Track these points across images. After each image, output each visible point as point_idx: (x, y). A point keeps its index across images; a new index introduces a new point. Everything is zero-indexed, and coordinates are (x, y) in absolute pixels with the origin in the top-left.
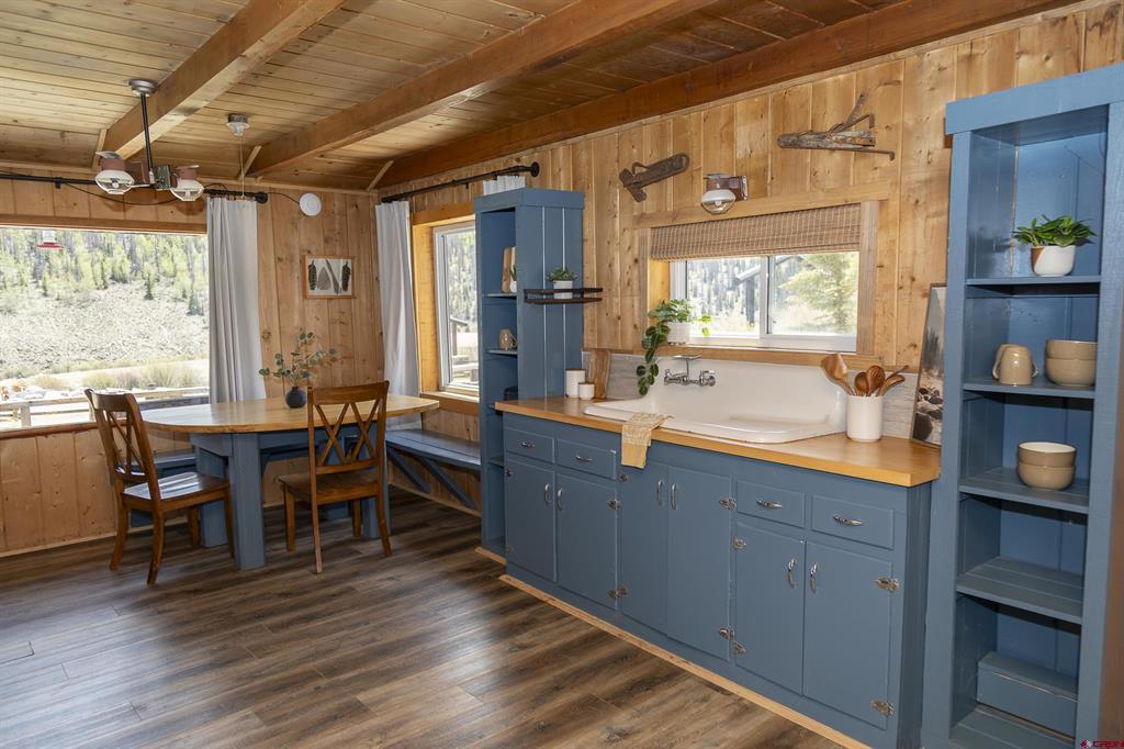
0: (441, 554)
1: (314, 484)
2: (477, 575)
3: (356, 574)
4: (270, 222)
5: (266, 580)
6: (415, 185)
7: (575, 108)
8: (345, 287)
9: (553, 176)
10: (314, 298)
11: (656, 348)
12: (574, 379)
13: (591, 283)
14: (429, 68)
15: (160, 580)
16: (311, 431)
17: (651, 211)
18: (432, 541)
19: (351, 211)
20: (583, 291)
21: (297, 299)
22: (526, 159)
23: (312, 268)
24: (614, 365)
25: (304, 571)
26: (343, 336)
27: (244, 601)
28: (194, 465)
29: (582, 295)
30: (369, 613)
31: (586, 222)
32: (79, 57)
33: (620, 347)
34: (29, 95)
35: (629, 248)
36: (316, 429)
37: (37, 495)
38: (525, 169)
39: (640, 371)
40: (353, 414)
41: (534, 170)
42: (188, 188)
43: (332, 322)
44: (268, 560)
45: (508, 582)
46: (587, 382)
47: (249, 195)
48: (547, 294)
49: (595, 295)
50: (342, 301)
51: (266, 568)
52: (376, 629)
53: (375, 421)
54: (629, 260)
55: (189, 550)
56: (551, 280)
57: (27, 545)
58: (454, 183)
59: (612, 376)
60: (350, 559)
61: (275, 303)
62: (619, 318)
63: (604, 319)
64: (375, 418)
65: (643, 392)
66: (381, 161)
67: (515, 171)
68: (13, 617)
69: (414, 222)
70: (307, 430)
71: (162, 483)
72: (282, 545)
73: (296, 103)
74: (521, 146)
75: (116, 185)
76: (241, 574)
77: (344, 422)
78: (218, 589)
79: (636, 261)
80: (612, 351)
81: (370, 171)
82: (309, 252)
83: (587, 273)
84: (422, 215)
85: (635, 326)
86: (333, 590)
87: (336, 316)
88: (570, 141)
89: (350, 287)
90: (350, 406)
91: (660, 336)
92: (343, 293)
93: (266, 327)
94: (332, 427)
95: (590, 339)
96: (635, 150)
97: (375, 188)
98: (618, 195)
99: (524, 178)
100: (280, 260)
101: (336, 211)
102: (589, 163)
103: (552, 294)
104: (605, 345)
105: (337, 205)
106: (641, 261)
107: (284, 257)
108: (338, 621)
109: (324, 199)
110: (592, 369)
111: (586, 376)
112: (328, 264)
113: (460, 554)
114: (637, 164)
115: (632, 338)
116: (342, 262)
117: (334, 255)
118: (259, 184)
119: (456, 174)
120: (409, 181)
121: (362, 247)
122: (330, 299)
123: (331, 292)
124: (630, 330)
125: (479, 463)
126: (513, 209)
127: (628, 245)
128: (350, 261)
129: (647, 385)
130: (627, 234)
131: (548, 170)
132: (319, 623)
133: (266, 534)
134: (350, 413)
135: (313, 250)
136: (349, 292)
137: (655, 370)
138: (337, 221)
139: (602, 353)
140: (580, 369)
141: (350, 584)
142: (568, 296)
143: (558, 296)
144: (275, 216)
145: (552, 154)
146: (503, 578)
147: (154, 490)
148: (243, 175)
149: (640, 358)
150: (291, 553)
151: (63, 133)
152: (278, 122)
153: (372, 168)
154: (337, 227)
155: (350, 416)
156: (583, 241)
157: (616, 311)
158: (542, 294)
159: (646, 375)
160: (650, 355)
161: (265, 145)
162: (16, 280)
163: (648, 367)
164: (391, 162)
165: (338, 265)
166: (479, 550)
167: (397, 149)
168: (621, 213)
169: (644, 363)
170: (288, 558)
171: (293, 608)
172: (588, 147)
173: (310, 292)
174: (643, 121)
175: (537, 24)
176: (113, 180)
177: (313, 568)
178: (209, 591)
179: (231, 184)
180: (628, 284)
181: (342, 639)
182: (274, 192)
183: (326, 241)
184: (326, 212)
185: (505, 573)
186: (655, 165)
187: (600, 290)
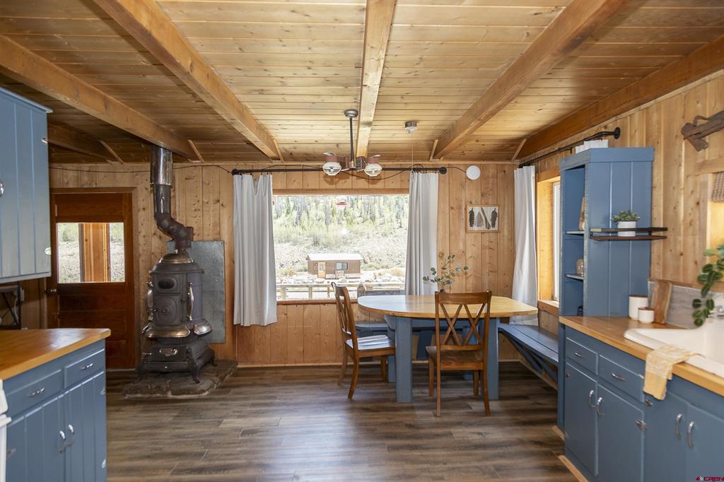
0: (524, 423)
1: (439, 355)
2: (543, 449)
3: (459, 424)
4: (448, 185)
5: (406, 412)
6: (540, 153)
7: (646, 78)
8: (494, 225)
9: (631, 136)
10: (473, 232)
11: (712, 284)
12: (637, 303)
13: (659, 223)
14: (503, 70)
15: (355, 397)
16: (437, 320)
17: (713, 158)
18: (524, 411)
19: (500, 175)
20: (651, 230)
21: (462, 233)
22: (611, 125)
23: (472, 213)
24: (676, 296)
25: (430, 413)
26: (490, 257)
27: (385, 424)
28: (386, 331)
29: (648, 233)
30: (452, 456)
31: (655, 172)
32: (313, 103)
33: (681, 280)
34: (310, 127)
35: (692, 192)
36: (441, 319)
37: (318, 336)
38: (608, 134)
39: (696, 304)
40: (466, 312)
41: (617, 133)
42: (373, 169)
43: (483, 247)
44: (414, 399)
45: (563, 462)
46: (647, 309)
47: (434, 170)
48: (612, 232)
49: (661, 233)
50: (491, 234)
51: (411, 405)
52: (449, 470)
53: (482, 319)
54: (692, 203)
55: (380, 382)
56: (616, 221)
57: (312, 362)
58: (560, 150)
59: (673, 305)
60: (462, 411)
61: (448, 235)
62: (681, 254)
63: (669, 254)
64: (482, 316)
65: (698, 323)
66: (519, 139)
67: (599, 136)
68: (284, 401)
69: (537, 180)
70: (434, 319)
71: (360, 340)
72: (427, 391)
73: (437, 110)
74: (604, 117)
75: (332, 170)
76: (396, 405)
77: (459, 317)
78: (377, 411)
79: (698, 203)
80: (674, 283)
81: (512, 148)
82: (471, 203)
83: (655, 215)
84: (543, 174)
85: (696, 263)
86: (440, 431)
87: (487, 244)
88: (643, 107)
89: (496, 225)
90: (463, 306)
91: (717, 274)
92: (494, 229)
93: (441, 250)
94: (451, 319)
95: (657, 271)
96: (699, 105)
97: (517, 158)
98: (683, 147)
99: (607, 140)
100: (452, 208)
101: (490, 175)
102: (659, 122)
103: (616, 232)
104: (669, 278)
105: (492, 171)
106: (701, 204)
107: (455, 206)
108: (428, 456)
109: (482, 168)
110: (655, 296)
111: (650, 302)
112: (482, 210)
113: (538, 428)
114: (699, 117)
115: (693, 272)
116: (492, 209)
117: (487, 204)
118: (441, 163)
119: (563, 143)
120: (536, 151)
121: (507, 199)
122: (483, 233)
123: (483, 228)
124: (691, 265)
125: (557, 361)
126: (583, 166)
127: (691, 189)
128: (497, 208)
129: (702, 318)
130: (691, 179)
131: (627, 132)
132: (417, 453)
133: (413, 381)
134: (463, 311)
135: (473, 202)
136: (496, 228)
137: (710, 304)
138: (490, 182)
139: (664, 283)
140: (644, 296)
141: (452, 430)
142: (632, 234)
143: (621, 234)
144: (451, 182)
145: (631, 120)
146: (562, 458)
147: (355, 343)
148: (431, 158)
149: (696, 292)
150: (431, 397)
151: (338, 145)
152: (437, 123)
153: (512, 145)
154: (490, 186)
155: (463, 313)
156: (652, 188)
157: (680, 248)
158: (609, 232)
159: (702, 308)
160: (705, 291)
161: (439, 138)
162: (389, 220)
163: (703, 301)
164: (525, 140)
165: (489, 211)
166: (555, 428)
167: (526, 131)
168: (686, 162)
169: (699, 296)
170: (428, 401)
171: (409, 437)
172: (658, 109)
173: (469, 228)
174: (707, 78)
175: (560, 16)
176: (332, 167)
177: (435, 411)
178: (374, 411)
179: (426, 164)
180: (690, 224)
181: (423, 470)
182: (451, 166)
183: (482, 195)
184: (483, 177)
185: (563, 454)
186: (716, 115)
187: (665, 229)
